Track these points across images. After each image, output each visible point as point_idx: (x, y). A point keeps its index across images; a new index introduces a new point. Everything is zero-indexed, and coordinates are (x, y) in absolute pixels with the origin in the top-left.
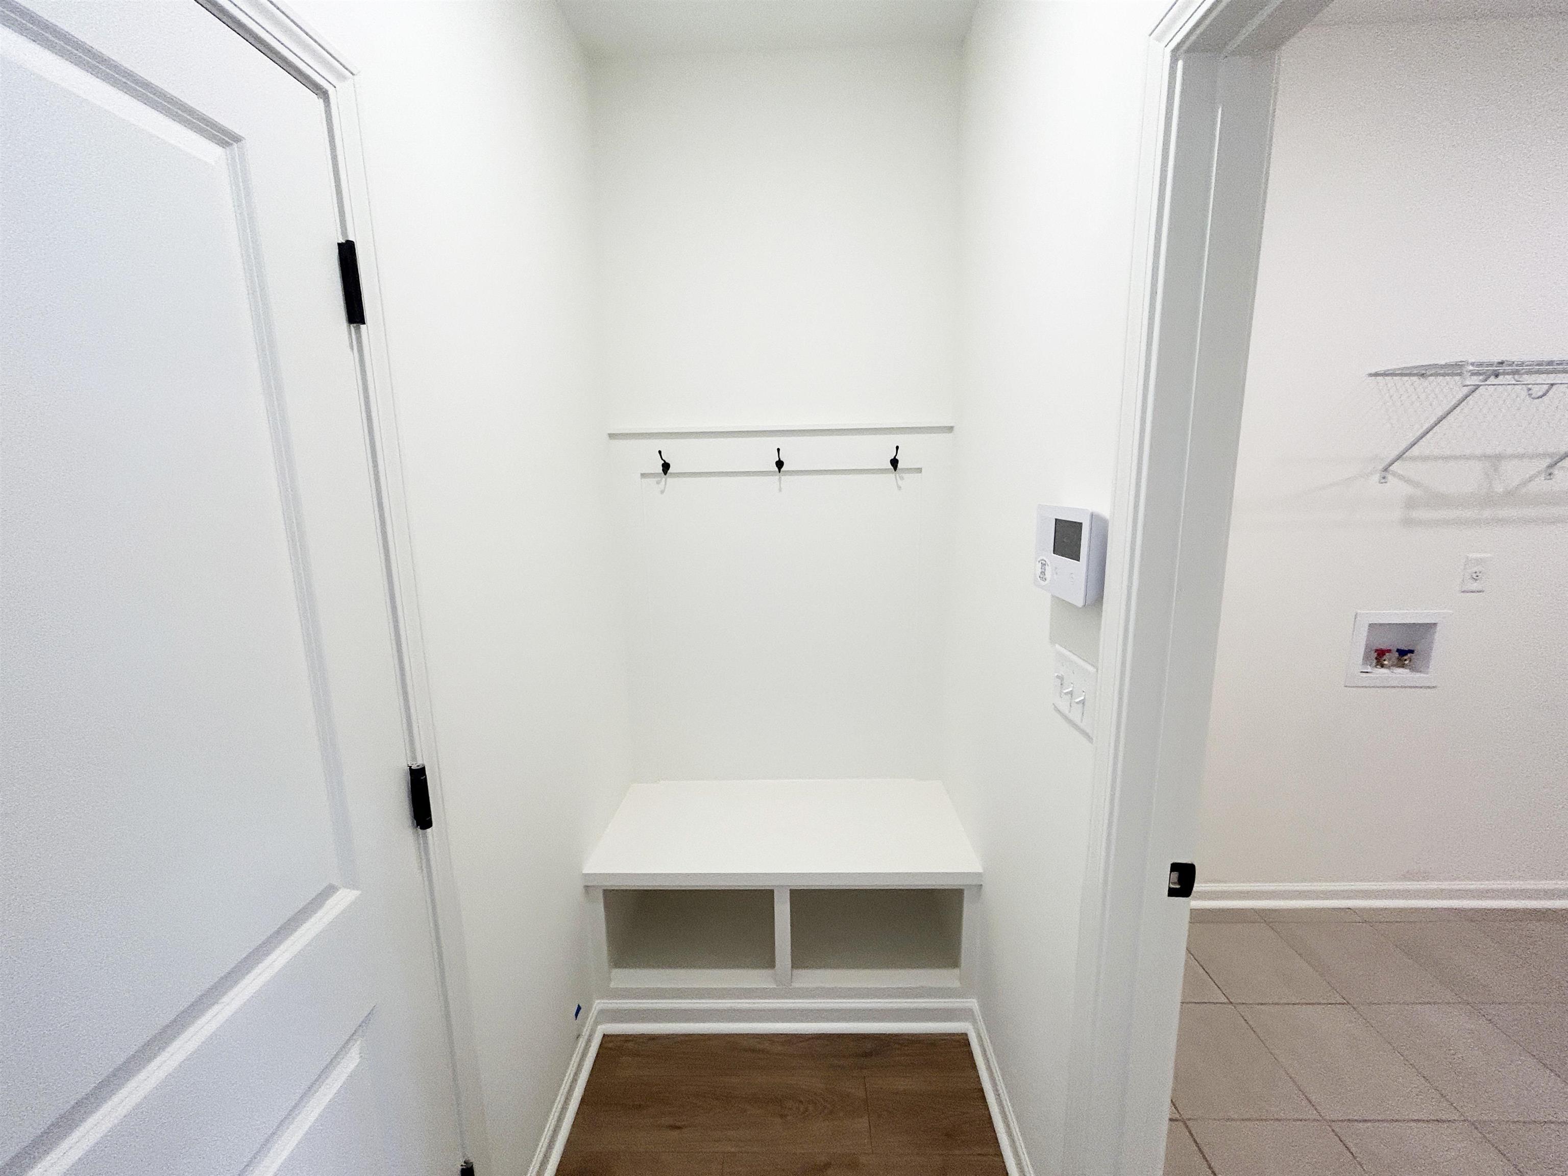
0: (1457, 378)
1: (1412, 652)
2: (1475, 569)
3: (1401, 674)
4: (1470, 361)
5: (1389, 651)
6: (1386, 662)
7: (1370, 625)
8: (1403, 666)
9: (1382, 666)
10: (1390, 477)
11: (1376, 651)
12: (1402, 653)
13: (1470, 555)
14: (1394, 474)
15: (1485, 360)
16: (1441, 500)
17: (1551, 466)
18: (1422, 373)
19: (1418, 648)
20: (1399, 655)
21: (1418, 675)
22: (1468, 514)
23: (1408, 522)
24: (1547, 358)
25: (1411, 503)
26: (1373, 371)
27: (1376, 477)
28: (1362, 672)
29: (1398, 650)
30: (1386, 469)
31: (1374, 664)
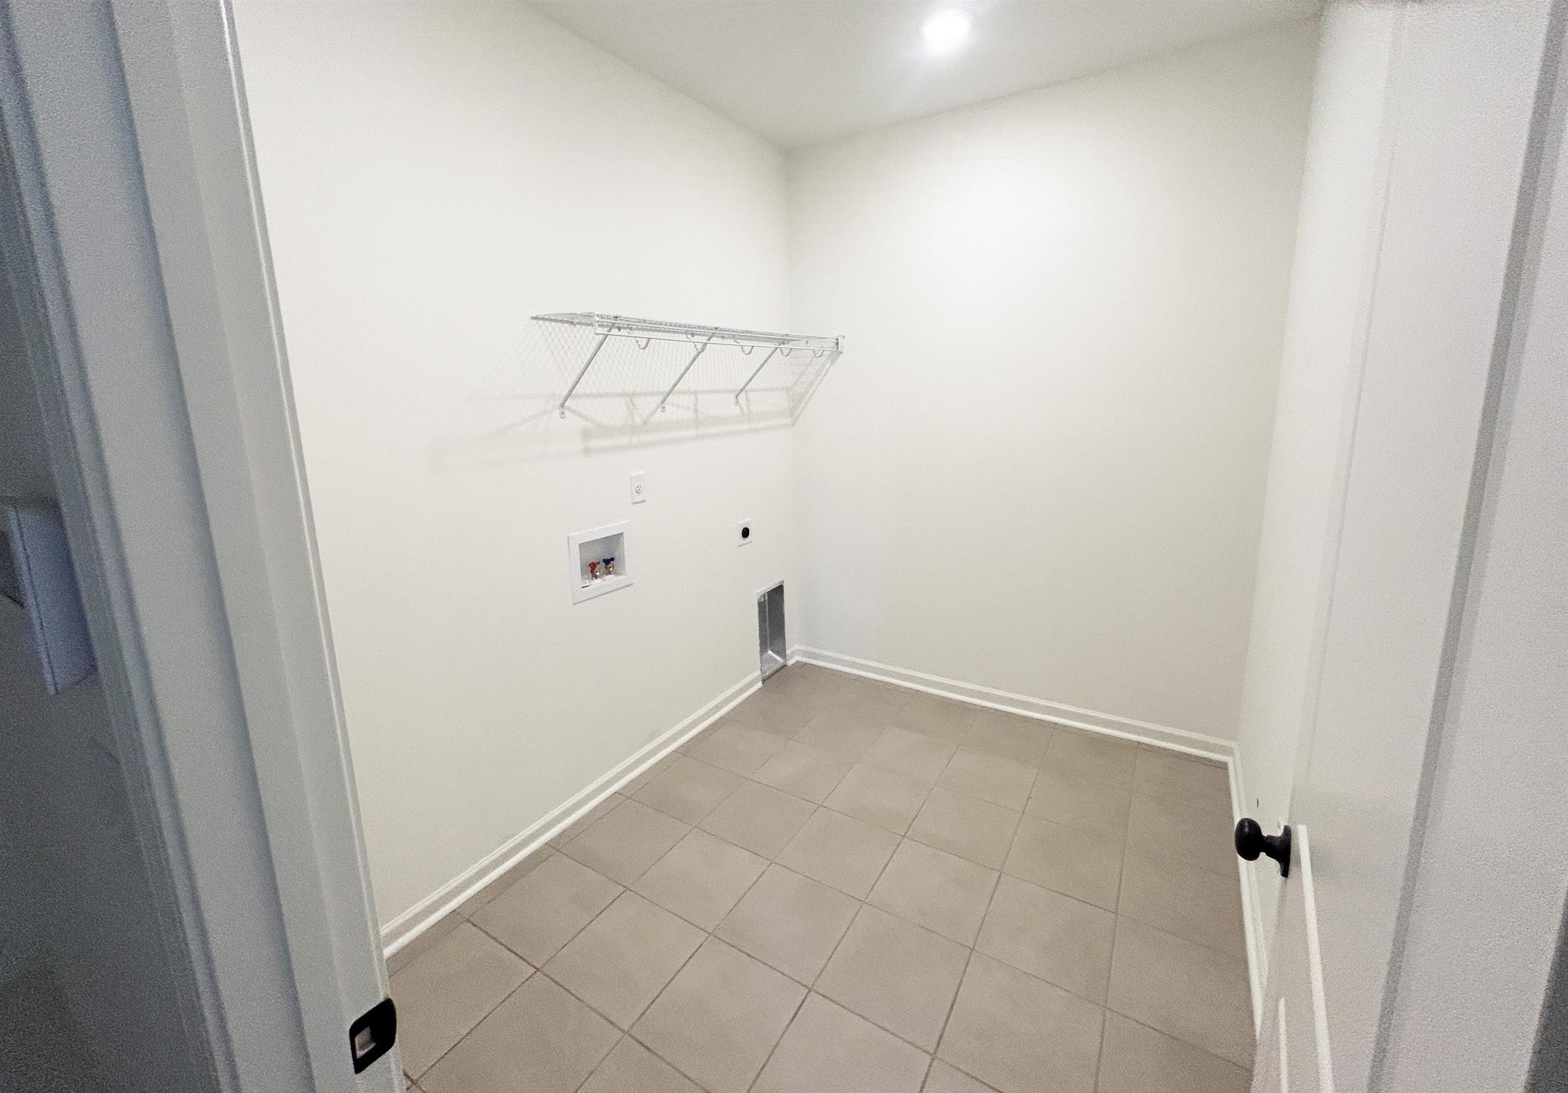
0: (590, 328)
1: (613, 559)
2: (637, 485)
3: (609, 580)
4: (597, 313)
5: (599, 563)
6: (598, 574)
7: (581, 546)
8: (610, 573)
9: (596, 577)
10: (567, 413)
11: (590, 565)
12: (607, 562)
13: (633, 474)
14: (569, 409)
15: (606, 313)
16: (605, 431)
17: (663, 401)
18: (571, 321)
19: (616, 555)
20: (606, 564)
21: (620, 578)
22: (624, 441)
23: (587, 451)
24: (642, 317)
25: (586, 435)
26: (534, 316)
27: (557, 412)
28: (583, 587)
29: (604, 561)
30: (562, 405)
31: (590, 578)
